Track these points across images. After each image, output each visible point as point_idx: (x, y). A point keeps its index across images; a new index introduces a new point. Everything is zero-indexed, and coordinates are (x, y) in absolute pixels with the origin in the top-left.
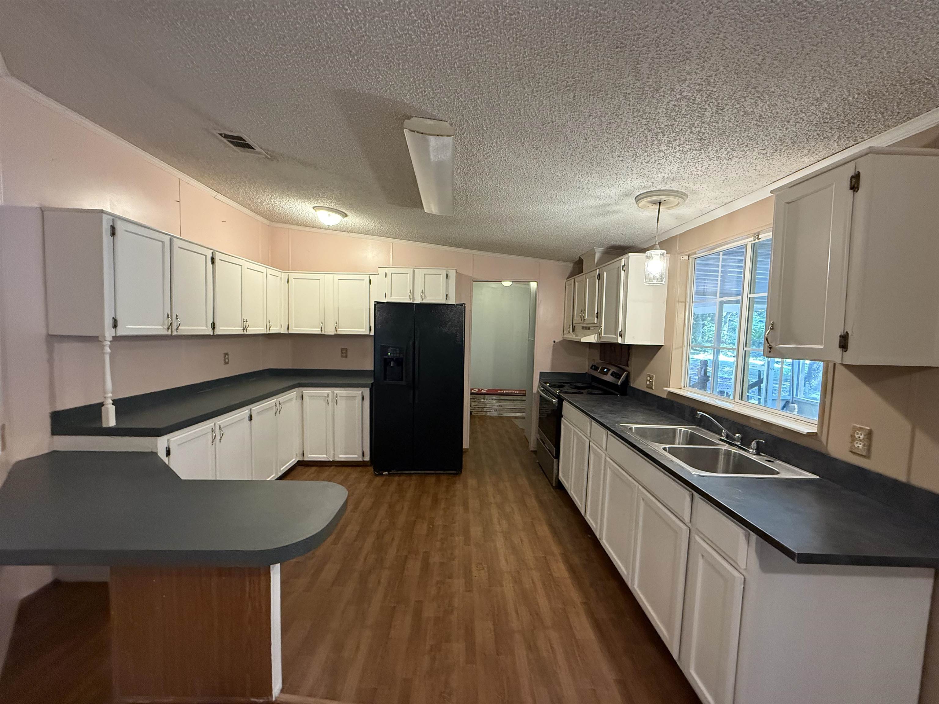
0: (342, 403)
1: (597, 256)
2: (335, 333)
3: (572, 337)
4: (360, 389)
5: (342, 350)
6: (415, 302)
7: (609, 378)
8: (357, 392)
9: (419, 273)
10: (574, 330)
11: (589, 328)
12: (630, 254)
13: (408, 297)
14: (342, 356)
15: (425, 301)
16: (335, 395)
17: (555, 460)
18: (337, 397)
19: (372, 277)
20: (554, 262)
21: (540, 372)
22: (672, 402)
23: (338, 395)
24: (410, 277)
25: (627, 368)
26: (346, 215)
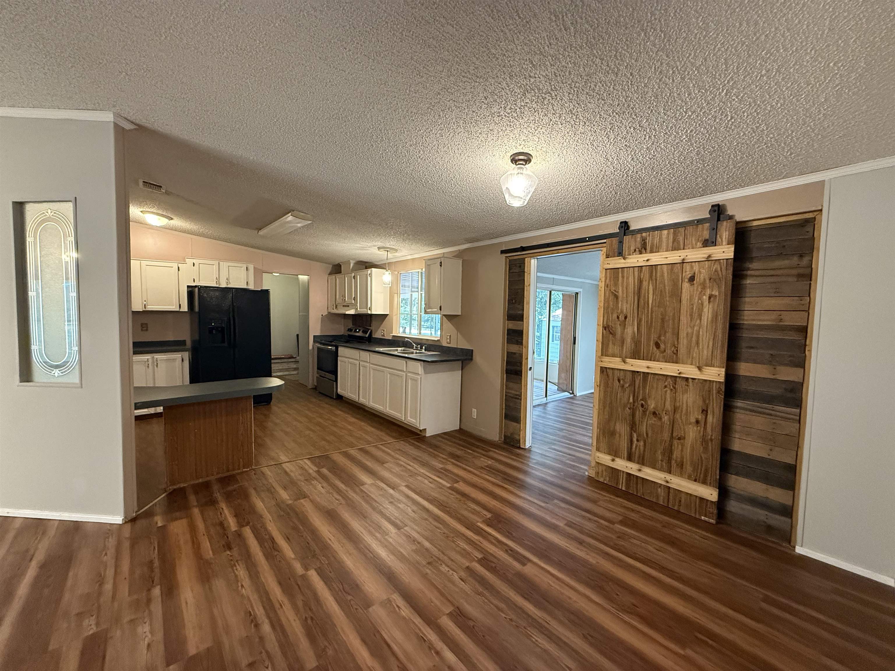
0: (162, 366)
1: (352, 265)
2: (144, 309)
3: (335, 311)
4: (180, 353)
5: (142, 325)
6: (221, 286)
7: (360, 334)
8: (178, 356)
9: (224, 265)
10: (336, 307)
11: (348, 306)
12: (373, 269)
13: (215, 283)
14: (142, 330)
15: (229, 286)
16: (155, 360)
17: (335, 383)
18: (157, 361)
19: (180, 265)
20: (321, 264)
21: (314, 336)
22: (394, 340)
23: (158, 359)
24: (215, 267)
25: (370, 328)
26: (172, 219)
